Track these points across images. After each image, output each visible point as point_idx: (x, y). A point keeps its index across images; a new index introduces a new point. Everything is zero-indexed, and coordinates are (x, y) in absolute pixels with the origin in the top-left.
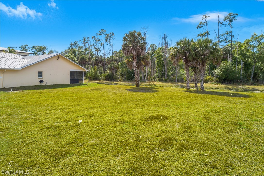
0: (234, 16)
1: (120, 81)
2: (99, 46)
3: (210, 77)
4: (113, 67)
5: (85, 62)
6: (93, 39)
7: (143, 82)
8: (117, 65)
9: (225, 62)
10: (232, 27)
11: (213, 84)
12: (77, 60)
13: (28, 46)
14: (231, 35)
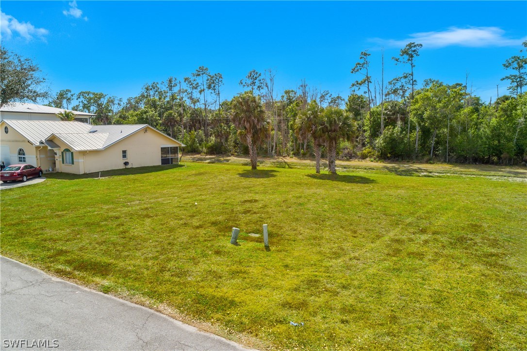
0: (415, 48)
1: (233, 155)
2: (196, 94)
3: (370, 150)
4: (221, 133)
5: (174, 122)
6: (187, 82)
7: (269, 157)
8: (227, 129)
9: (390, 127)
10: (414, 66)
11: (372, 161)
12: (159, 118)
13: (70, 91)
14: (412, 79)
